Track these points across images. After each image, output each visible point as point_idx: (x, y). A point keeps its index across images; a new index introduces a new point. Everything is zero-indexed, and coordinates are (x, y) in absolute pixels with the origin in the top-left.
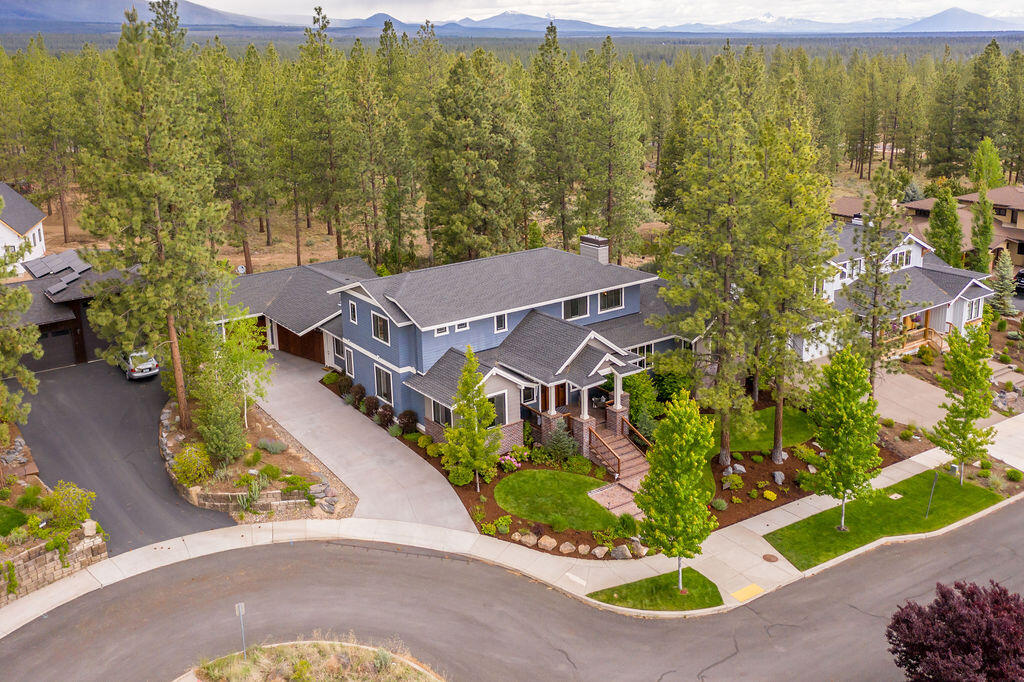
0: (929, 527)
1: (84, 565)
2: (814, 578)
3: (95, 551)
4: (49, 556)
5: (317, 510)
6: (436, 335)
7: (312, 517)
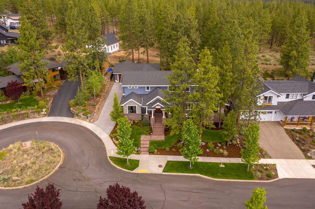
0: (215, 177)
1: (43, 117)
2: (165, 175)
3: (45, 115)
4: (36, 113)
5: (88, 120)
6: (128, 88)
7: (86, 121)
